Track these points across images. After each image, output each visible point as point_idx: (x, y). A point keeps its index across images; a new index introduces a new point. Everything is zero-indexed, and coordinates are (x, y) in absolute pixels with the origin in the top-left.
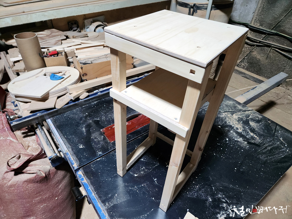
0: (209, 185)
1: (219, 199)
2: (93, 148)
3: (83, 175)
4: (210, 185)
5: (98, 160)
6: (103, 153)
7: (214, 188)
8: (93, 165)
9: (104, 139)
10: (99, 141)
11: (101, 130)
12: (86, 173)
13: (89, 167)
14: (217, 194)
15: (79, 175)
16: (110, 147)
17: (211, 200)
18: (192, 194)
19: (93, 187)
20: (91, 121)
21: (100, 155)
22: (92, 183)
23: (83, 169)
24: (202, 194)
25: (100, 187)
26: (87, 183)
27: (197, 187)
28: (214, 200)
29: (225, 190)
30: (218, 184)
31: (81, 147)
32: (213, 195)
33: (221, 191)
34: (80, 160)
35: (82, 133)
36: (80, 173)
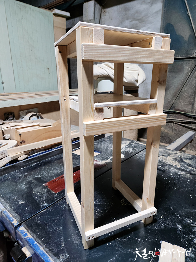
0: (173, 214)
1: (188, 224)
2: (36, 201)
3: (25, 230)
5: (43, 211)
6: (49, 204)
7: (178, 216)
8: (38, 217)
9: (48, 191)
10: (42, 194)
11: (44, 185)
12: (30, 228)
13: (34, 220)
14: (184, 221)
15: (21, 230)
16: (56, 198)
17: (181, 228)
18: (159, 225)
19: (41, 240)
20: (31, 179)
21: (45, 206)
22: (39, 237)
23: (26, 224)
25: (49, 239)
26: (32, 237)
28: (184, 227)
29: (190, 216)
30: (181, 211)
31: (22, 203)
32: (180, 222)
33: (187, 217)
34: (21, 215)
35: (22, 190)
36: (22, 228)
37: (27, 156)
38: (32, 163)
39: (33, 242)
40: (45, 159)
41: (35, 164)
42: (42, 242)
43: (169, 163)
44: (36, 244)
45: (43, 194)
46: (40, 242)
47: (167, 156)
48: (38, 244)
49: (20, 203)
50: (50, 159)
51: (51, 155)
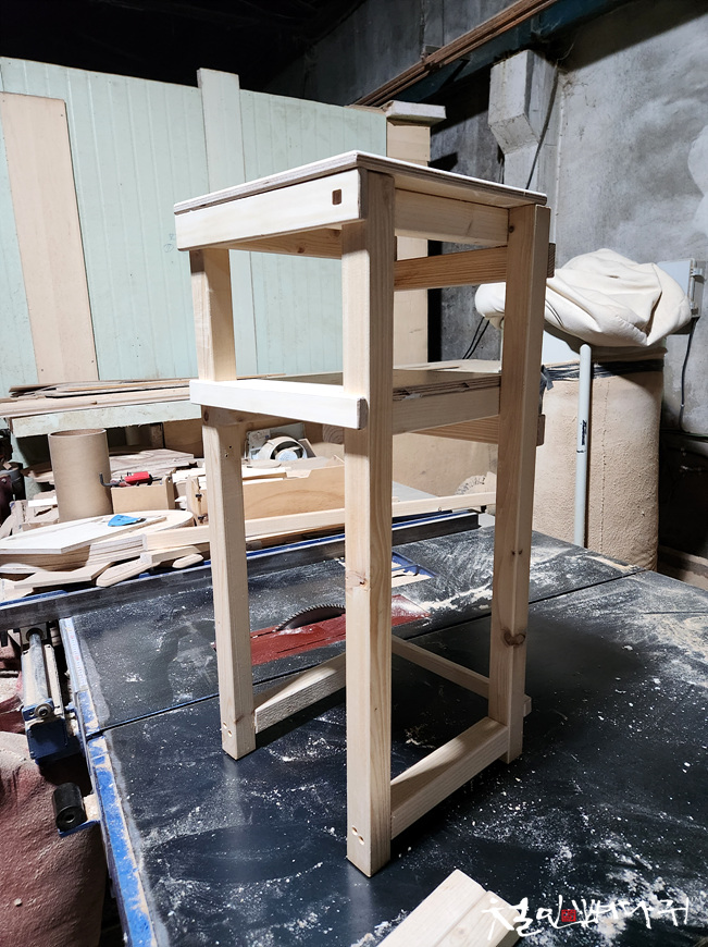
0: (568, 808)
1: (606, 853)
2: (168, 684)
3: (105, 750)
4: (572, 808)
5: (171, 712)
6: (195, 696)
7: (586, 817)
8: (151, 724)
11: (212, 644)
12: (119, 746)
13: (137, 729)
14: (597, 838)
15: (96, 748)
17: (569, 855)
18: (492, 830)
19: (127, 781)
20: (188, 624)
21: (182, 701)
22: (127, 772)
23: (114, 733)
24: (535, 832)
25: (147, 785)
26: (110, 770)
27: (517, 808)
28: (583, 856)
29: (634, 829)
30: (605, 807)
31: (133, 680)
32: (579, 839)
33: (617, 828)
34: (113, 708)
35: (150, 649)
36: (100, 743)
37: (199, 558)
39: (109, 781)
42: (129, 786)
43: (674, 642)
44: (111, 789)
45: (194, 669)
46: (123, 786)
47: (683, 616)
48: (115, 789)
49: (128, 680)
50: (268, 576)
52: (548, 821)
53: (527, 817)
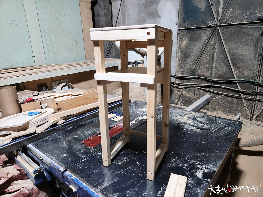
0: (182, 157)
1: (193, 163)
2: (76, 154)
3: (71, 174)
5: (82, 161)
6: (86, 155)
7: (186, 158)
8: (79, 165)
9: (85, 147)
11: (81, 142)
12: (74, 171)
13: (76, 167)
14: (190, 161)
15: (67, 174)
16: (92, 151)
17: (187, 166)
18: (171, 165)
19: (83, 179)
20: (70, 139)
21: (83, 157)
22: (81, 177)
23: (70, 169)
24: (179, 163)
25: (89, 178)
26: (76, 178)
27: (173, 160)
28: (189, 165)
29: (195, 158)
30: (188, 155)
31: (65, 156)
32: (187, 162)
33: (192, 159)
34: (65, 164)
35: (63, 147)
36: (68, 172)
37: (64, 121)
38: (69, 127)
39: (78, 180)
40: (80, 123)
41: (71, 127)
42: (84, 180)
43: (184, 121)
44: (80, 182)
45: (81, 149)
46: (83, 180)
47: (183, 116)
49: (63, 156)
50: (84, 123)
51: (84, 119)
52: (180, 161)
53: (176, 161)
